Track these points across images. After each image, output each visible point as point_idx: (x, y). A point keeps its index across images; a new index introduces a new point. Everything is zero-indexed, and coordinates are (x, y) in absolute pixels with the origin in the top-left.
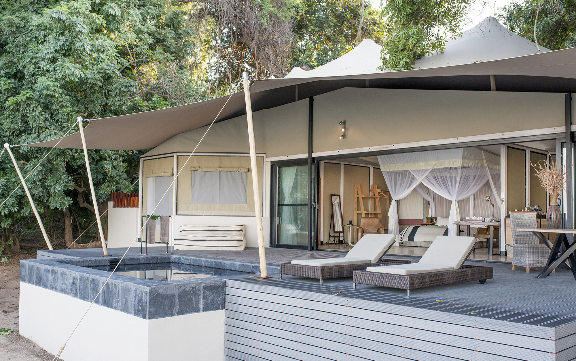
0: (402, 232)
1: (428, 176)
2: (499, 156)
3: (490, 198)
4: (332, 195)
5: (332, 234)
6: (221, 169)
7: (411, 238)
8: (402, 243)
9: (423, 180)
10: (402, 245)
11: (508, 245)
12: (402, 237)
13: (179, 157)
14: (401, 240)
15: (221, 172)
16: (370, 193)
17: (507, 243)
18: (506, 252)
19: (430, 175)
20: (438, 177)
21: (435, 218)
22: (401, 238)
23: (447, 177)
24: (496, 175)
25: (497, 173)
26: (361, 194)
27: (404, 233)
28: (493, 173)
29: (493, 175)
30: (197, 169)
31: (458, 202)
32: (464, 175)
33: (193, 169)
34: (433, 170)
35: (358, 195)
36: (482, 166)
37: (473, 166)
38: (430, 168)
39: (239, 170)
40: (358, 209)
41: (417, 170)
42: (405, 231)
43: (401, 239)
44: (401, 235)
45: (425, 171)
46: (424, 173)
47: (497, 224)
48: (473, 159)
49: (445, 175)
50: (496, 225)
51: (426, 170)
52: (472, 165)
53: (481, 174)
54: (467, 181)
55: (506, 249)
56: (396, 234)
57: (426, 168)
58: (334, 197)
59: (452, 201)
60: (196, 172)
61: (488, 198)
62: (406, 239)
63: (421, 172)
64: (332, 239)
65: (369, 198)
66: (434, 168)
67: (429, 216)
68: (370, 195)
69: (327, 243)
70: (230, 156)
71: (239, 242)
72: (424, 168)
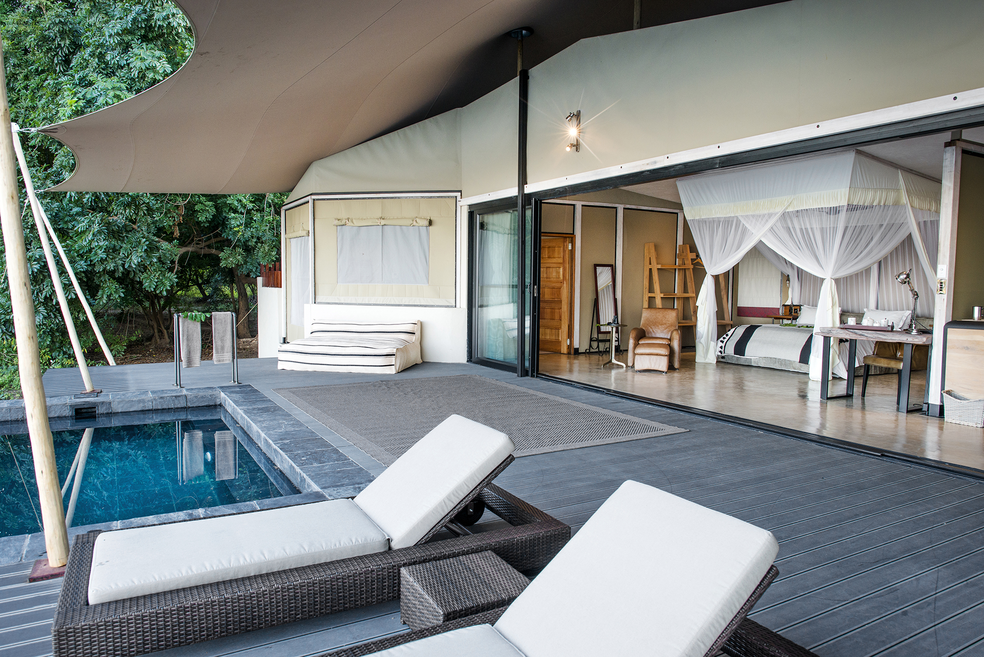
0: (725, 336)
1: (775, 228)
2: (939, 181)
3: (908, 276)
4: (596, 266)
5: (595, 336)
6: (383, 222)
7: (740, 348)
8: (723, 357)
9: (765, 235)
10: (722, 360)
11: (949, 393)
12: (723, 345)
13: (316, 202)
14: (721, 352)
15: (385, 227)
16: (677, 259)
17: (946, 389)
18: (942, 408)
19: (779, 225)
20: (794, 228)
21: (800, 306)
22: (721, 347)
23: (815, 229)
24: (929, 224)
25: (932, 219)
26: (655, 263)
27: (728, 338)
28: (921, 220)
29: (922, 225)
30: (343, 222)
31: (837, 281)
32: (854, 225)
33: (337, 222)
34: (785, 216)
35: (650, 264)
36: (897, 204)
37: (874, 204)
38: (780, 210)
39: (415, 223)
40: (651, 290)
41: (753, 216)
42: (730, 333)
43: (720, 349)
44: (722, 342)
45: (770, 217)
46: (767, 221)
47: (921, 340)
48: (875, 190)
49: (810, 224)
50: (920, 343)
51: (770, 215)
52: (873, 202)
53: (892, 222)
54: (860, 237)
55: (942, 401)
56: (711, 340)
57: (771, 211)
58: (599, 269)
59: (823, 280)
60: (344, 227)
61: (905, 276)
62: (730, 350)
63: (760, 219)
64: (595, 344)
65: (675, 269)
66: (787, 211)
67: (789, 303)
68: (677, 264)
69: (588, 351)
70: (399, 198)
71: (388, 358)
72: (766, 212)
